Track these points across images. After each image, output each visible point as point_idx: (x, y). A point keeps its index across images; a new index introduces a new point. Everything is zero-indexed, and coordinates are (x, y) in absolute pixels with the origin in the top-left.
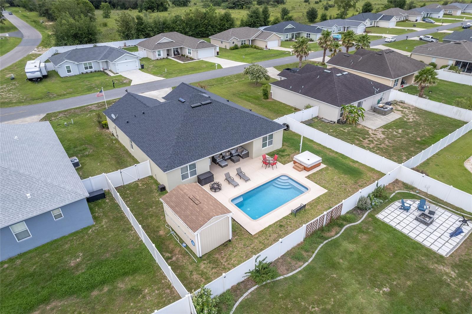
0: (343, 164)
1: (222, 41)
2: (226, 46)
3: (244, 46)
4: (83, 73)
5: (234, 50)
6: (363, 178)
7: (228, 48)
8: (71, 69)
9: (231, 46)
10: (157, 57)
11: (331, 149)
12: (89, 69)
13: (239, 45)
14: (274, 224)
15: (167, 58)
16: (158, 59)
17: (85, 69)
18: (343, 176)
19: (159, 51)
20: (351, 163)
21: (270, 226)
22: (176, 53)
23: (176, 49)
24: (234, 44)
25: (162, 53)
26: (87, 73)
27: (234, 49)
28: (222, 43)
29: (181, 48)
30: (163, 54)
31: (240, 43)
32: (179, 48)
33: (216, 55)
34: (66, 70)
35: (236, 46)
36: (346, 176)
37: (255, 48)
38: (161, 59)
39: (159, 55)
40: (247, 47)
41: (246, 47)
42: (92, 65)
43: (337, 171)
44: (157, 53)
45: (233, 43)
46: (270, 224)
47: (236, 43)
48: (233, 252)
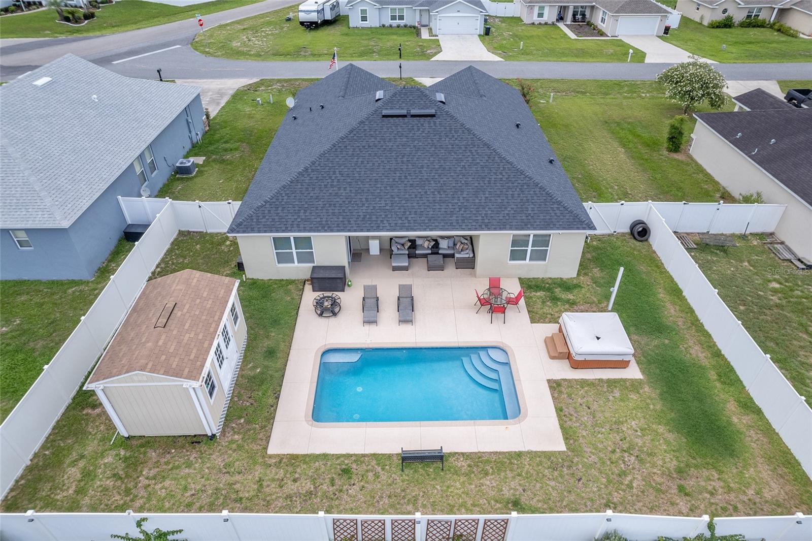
0: (700, 398)
1: (699, 5)
2: (702, 18)
3: (752, 23)
4: (384, 26)
5: (718, 30)
6: (721, 472)
7: (706, 23)
8: (368, 15)
9: (714, 19)
10: (535, 19)
11: (710, 336)
12: (397, 21)
13: (739, 16)
14: (338, 457)
15: (553, 24)
16: (533, 24)
17: (391, 20)
18: (661, 429)
19: (542, 8)
20: (731, 406)
21: (325, 456)
22: (579, 17)
23: (582, 7)
24: (726, 14)
25: (546, 12)
26: (391, 26)
27: (717, 27)
28: (698, 9)
29: (593, 7)
30: (550, 15)
31: (745, 14)
32: (589, 6)
33: (662, 34)
34: (360, 15)
35: (729, 19)
36: (670, 436)
37: (779, 30)
38: (540, 24)
39: (541, 15)
40: (759, 26)
41: (754, 26)
42: (405, 14)
43: (658, 407)
44: (536, 11)
45: (725, 11)
46: (328, 452)
47: (730, 12)
48: (189, 465)
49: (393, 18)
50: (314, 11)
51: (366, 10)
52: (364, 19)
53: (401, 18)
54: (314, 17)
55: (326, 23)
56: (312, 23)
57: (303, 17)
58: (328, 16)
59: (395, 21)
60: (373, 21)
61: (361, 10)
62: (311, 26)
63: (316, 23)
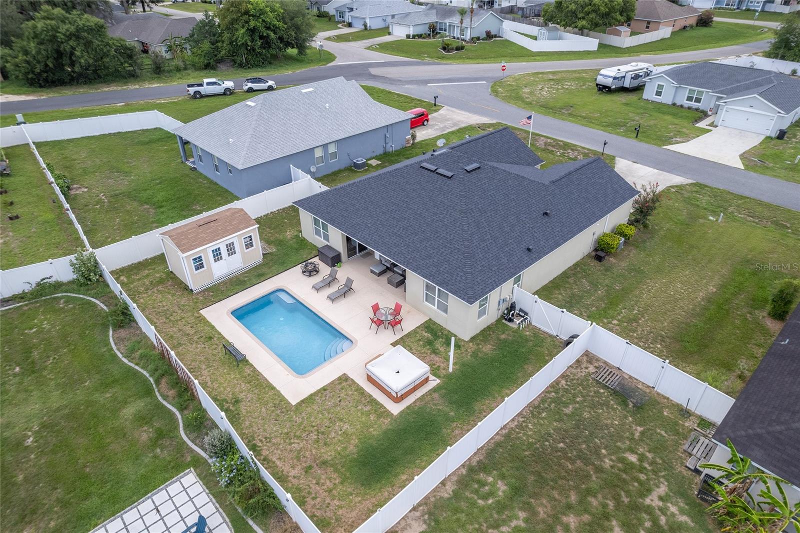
4: (675, 105)
8: (663, 91)
14: (217, 331)
21: (213, 327)
34: (656, 90)
42: (703, 98)
48: (173, 295)
49: (690, 99)
50: (611, 77)
51: (663, 86)
52: (659, 93)
53: (698, 100)
54: (609, 82)
55: (623, 90)
56: (605, 87)
57: (600, 80)
58: (627, 84)
59: (690, 103)
60: (667, 98)
61: (658, 85)
62: (604, 89)
63: (609, 88)
